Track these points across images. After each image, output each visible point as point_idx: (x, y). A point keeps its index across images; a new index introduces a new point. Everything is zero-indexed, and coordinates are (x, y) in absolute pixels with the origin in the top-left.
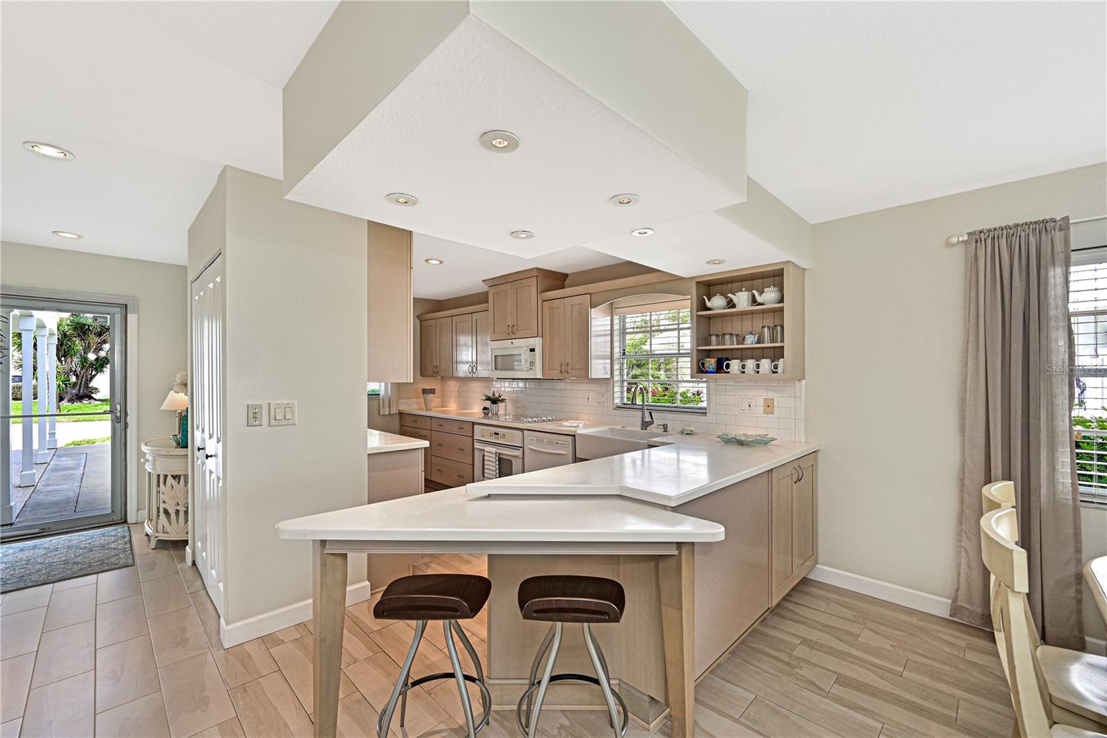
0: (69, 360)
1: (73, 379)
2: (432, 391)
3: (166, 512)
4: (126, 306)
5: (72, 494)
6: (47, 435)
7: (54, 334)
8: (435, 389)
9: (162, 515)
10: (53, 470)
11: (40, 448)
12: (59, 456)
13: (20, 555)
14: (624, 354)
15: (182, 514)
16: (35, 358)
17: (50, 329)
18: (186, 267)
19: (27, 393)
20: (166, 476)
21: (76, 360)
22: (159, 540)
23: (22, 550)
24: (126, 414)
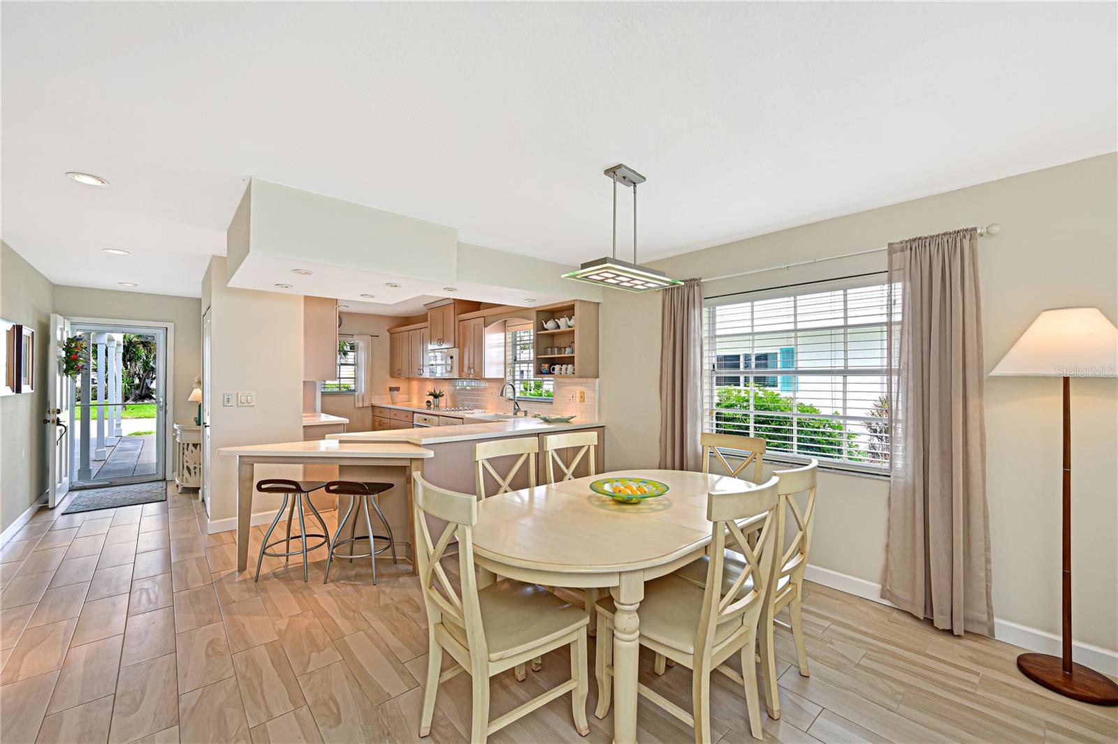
0: (133, 364)
1: (137, 381)
2: (397, 389)
3: (188, 468)
4: (167, 328)
5: (131, 466)
6: (115, 426)
7: (120, 345)
8: (399, 388)
9: (186, 471)
10: (118, 451)
11: (109, 434)
12: (123, 441)
13: (97, 495)
14: (515, 360)
15: (197, 470)
16: (106, 363)
17: (117, 341)
18: (200, 299)
19: (101, 394)
20: (188, 444)
21: (139, 364)
22: (183, 487)
23: (98, 493)
24: (166, 404)
